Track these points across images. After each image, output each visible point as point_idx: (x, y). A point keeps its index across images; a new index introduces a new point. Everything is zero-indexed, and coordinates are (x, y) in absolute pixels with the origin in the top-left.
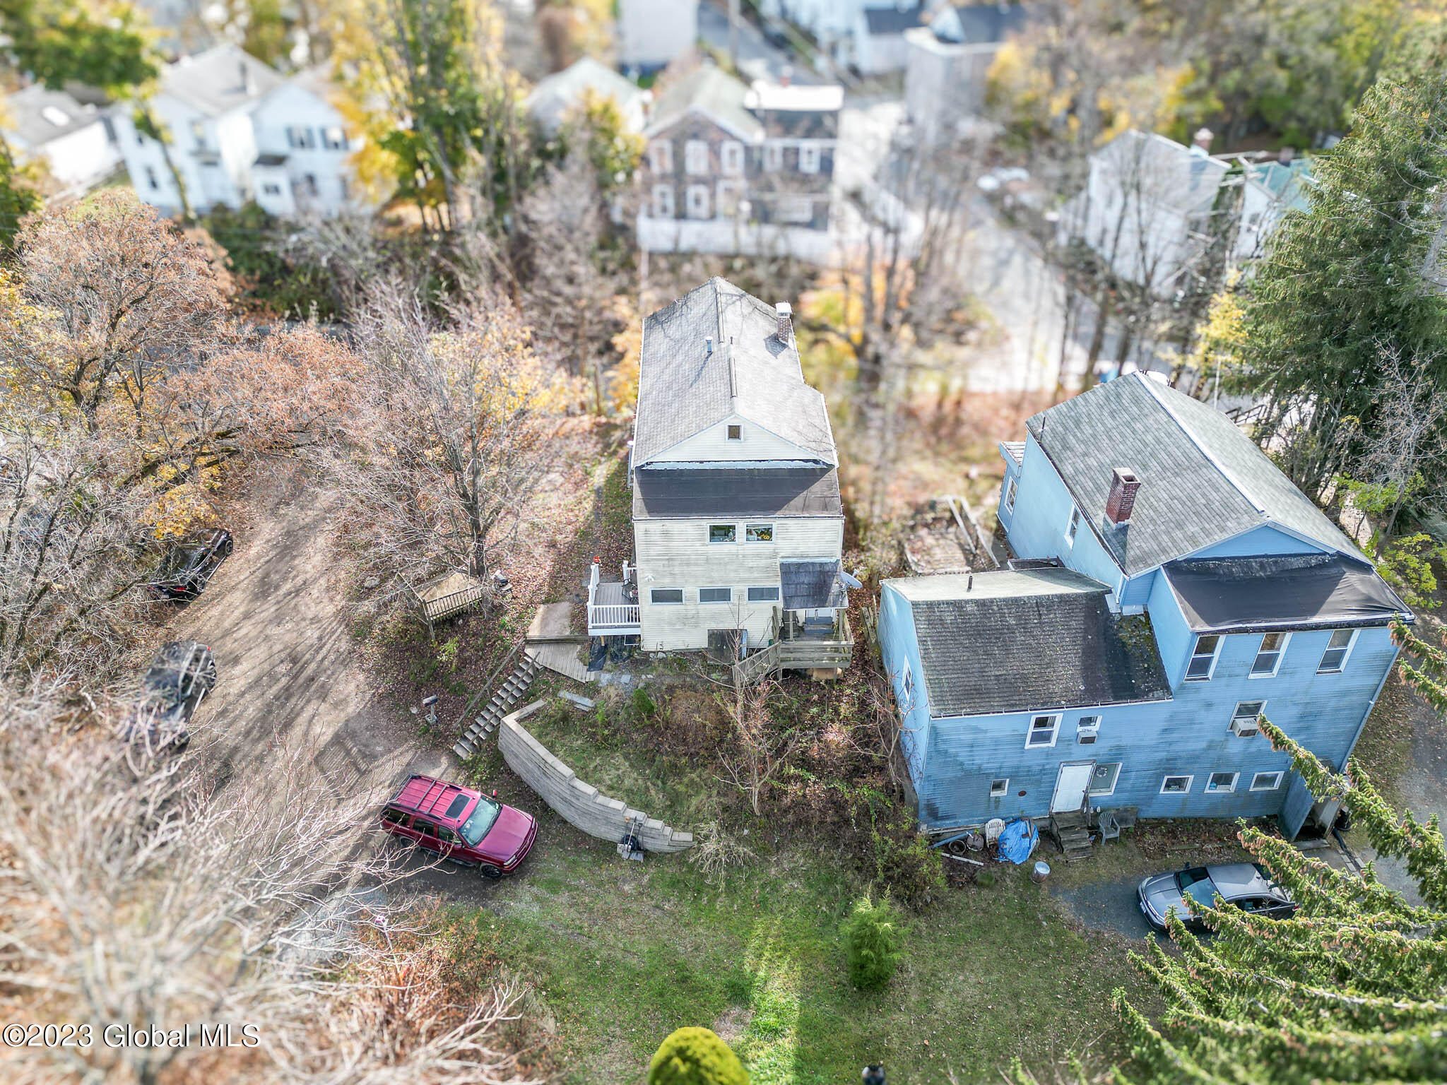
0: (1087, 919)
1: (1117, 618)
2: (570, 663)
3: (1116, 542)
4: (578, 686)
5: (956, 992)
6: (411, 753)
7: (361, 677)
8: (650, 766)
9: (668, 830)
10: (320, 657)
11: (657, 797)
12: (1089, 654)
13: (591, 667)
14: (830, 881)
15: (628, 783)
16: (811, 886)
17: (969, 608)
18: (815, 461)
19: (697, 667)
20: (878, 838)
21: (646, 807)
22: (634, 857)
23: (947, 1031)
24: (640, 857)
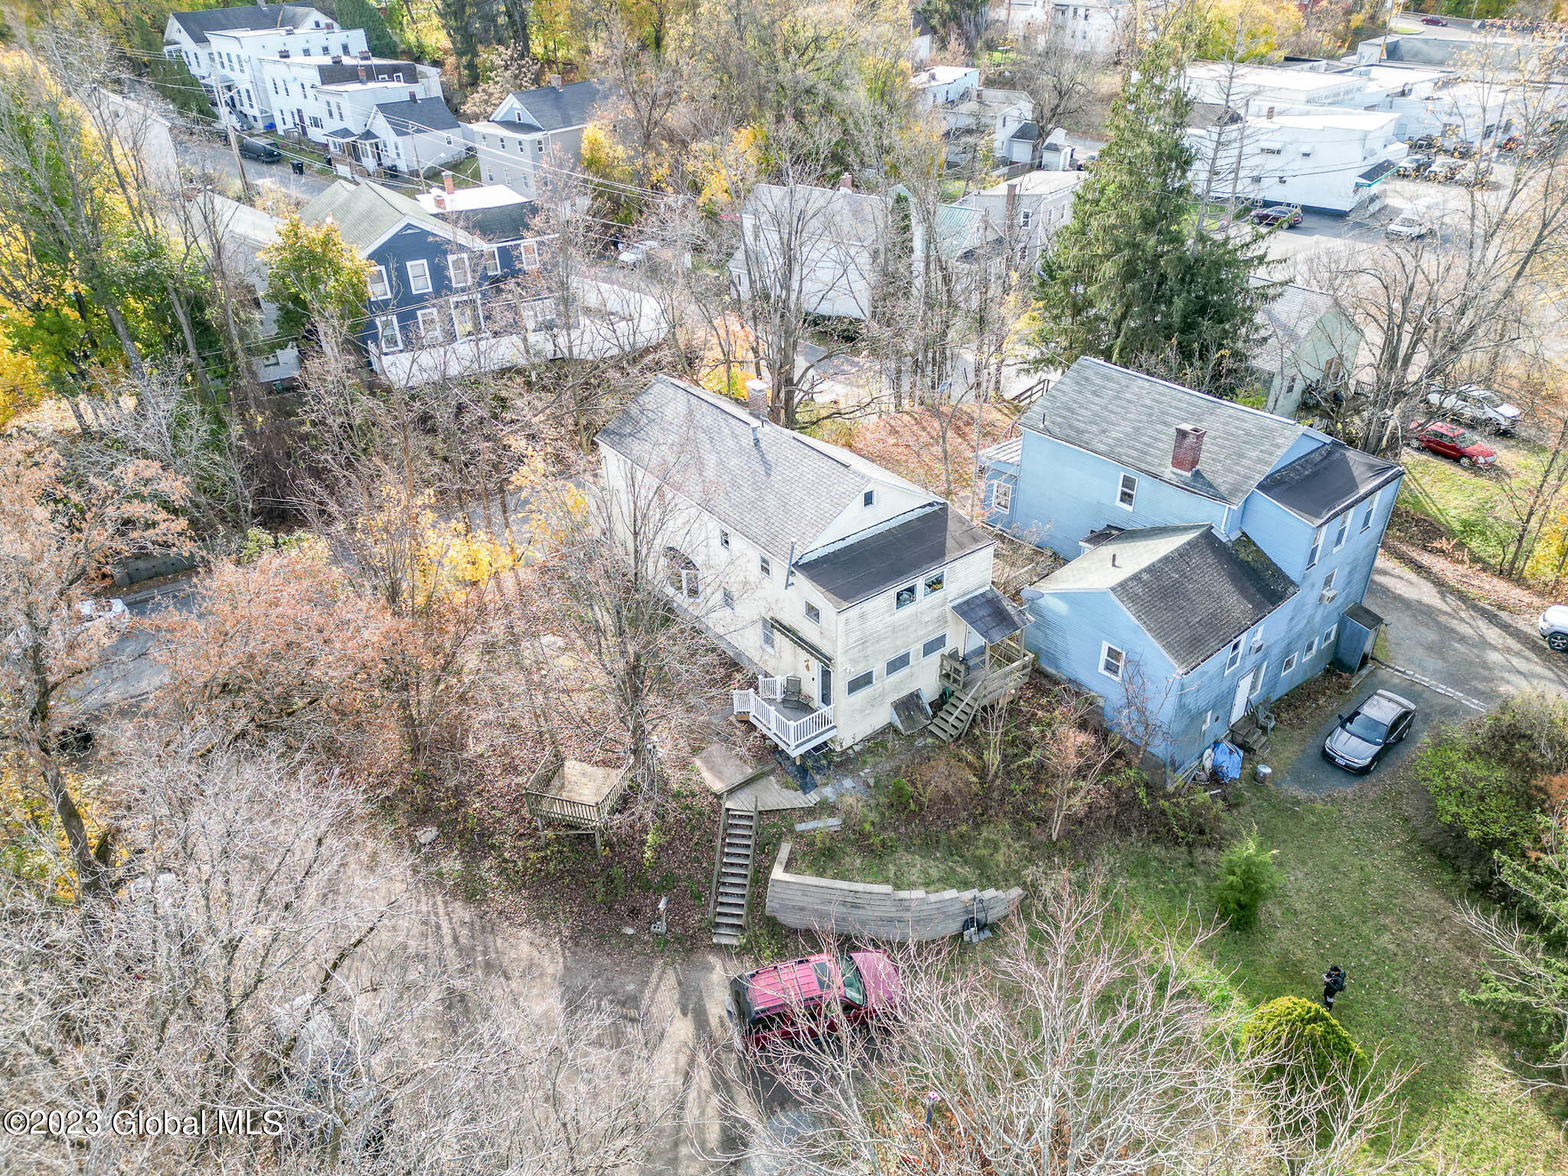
0: (1314, 790)
1: (1230, 544)
2: (777, 795)
3: (1200, 484)
4: (810, 812)
5: (1299, 890)
6: (670, 972)
7: (525, 933)
8: (937, 848)
9: (1000, 894)
10: (448, 940)
11: (965, 871)
12: (1235, 579)
13: (805, 788)
14: (1144, 864)
15: (934, 873)
16: (1135, 875)
17: (1145, 577)
18: (930, 505)
19: (892, 743)
20: (1167, 804)
21: (966, 885)
22: (982, 936)
23: (1321, 922)
24: (988, 934)
